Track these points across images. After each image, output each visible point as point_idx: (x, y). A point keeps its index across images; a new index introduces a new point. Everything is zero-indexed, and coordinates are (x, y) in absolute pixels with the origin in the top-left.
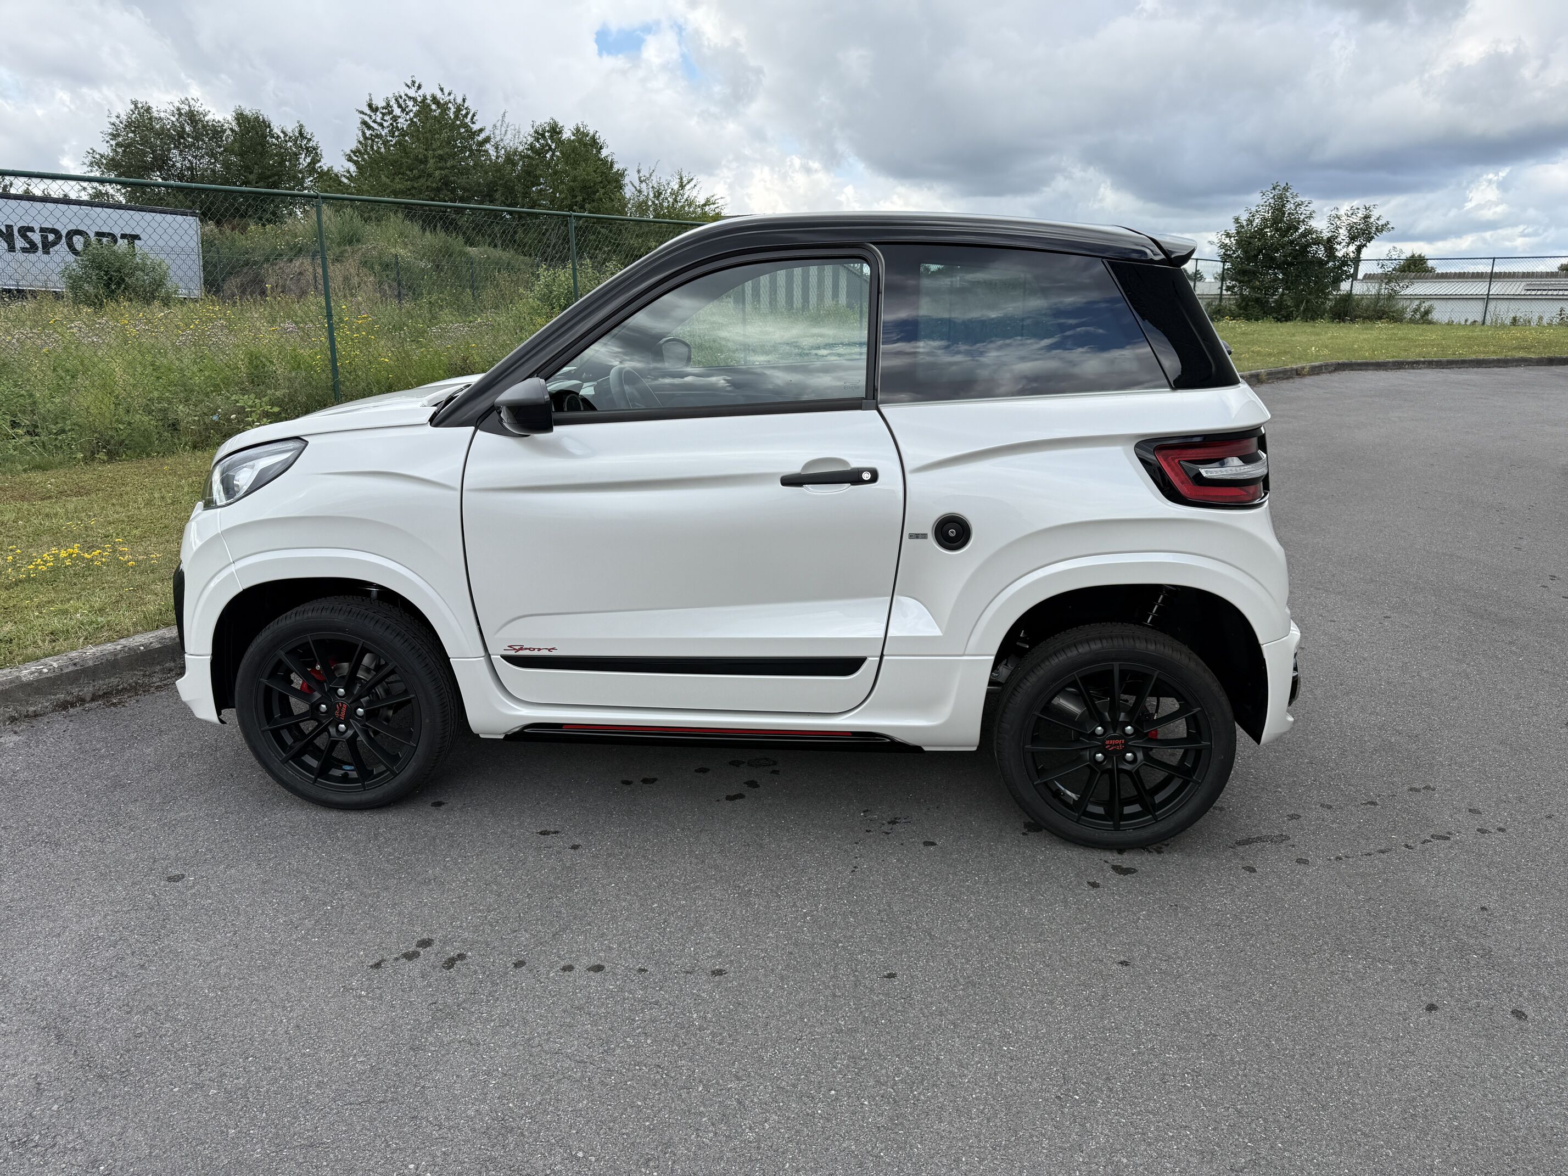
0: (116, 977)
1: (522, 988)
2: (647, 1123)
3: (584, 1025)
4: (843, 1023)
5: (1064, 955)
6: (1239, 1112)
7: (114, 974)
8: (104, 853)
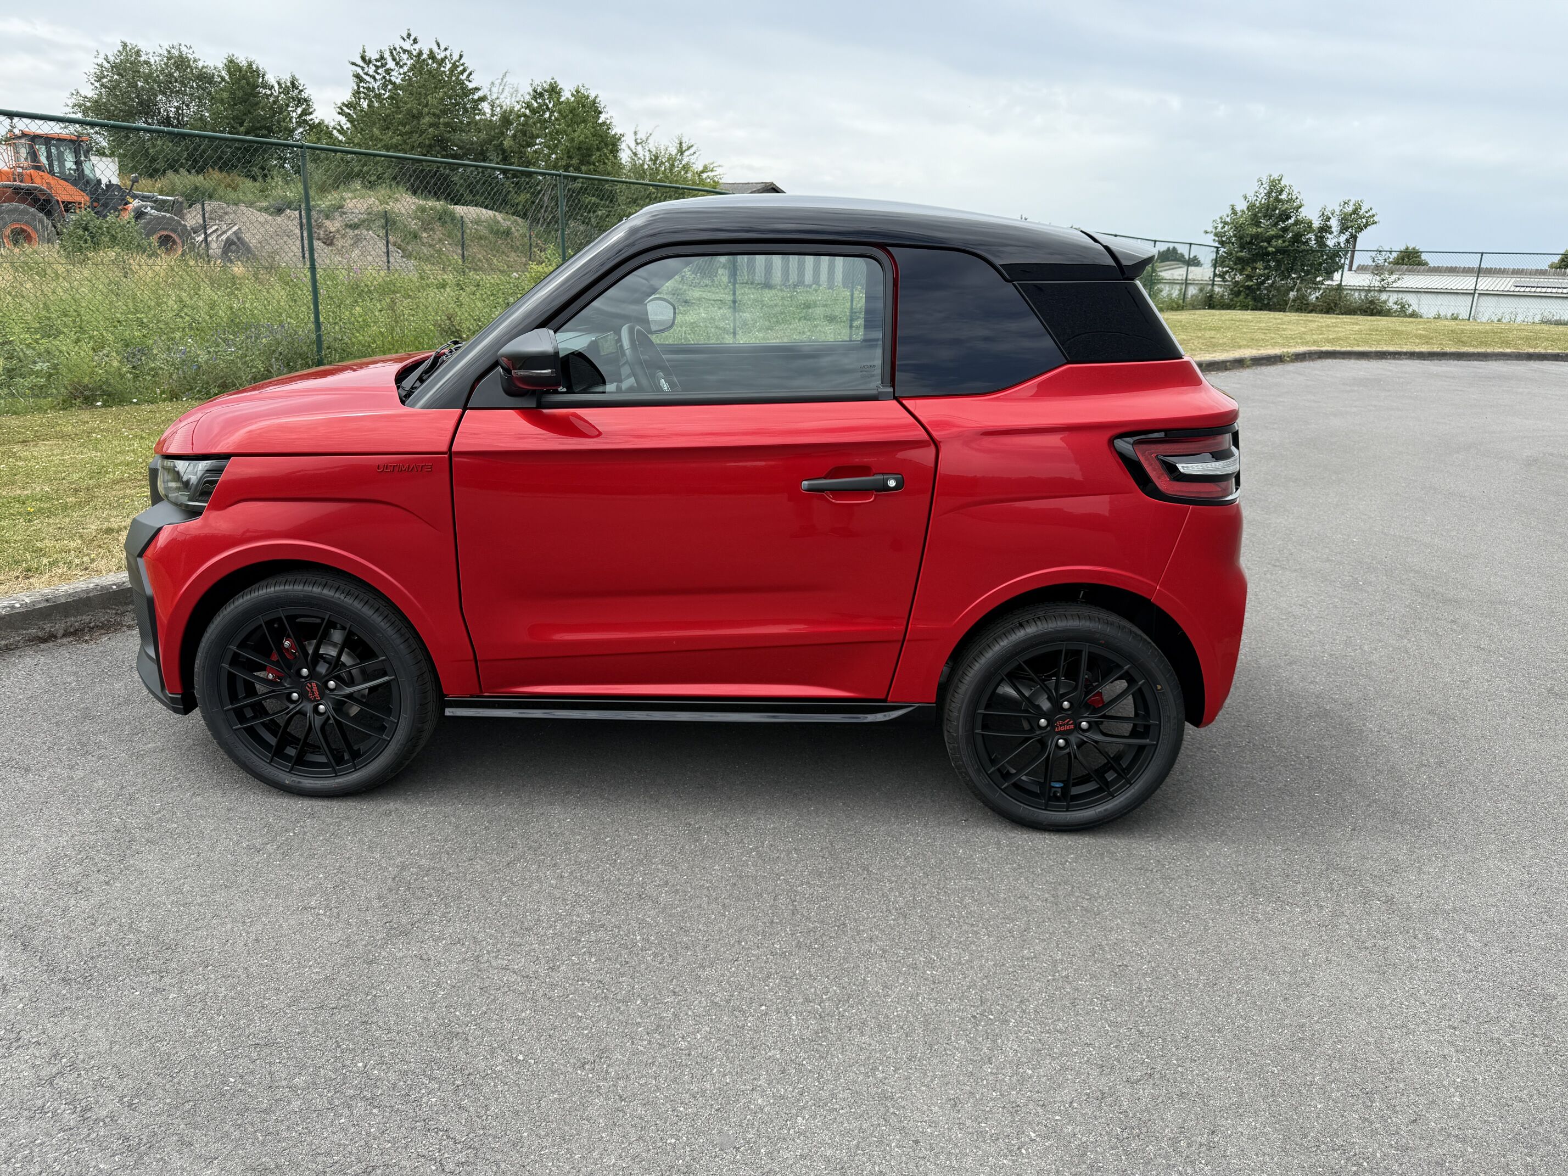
0: (81, 891)
1: (474, 911)
2: (586, 1032)
3: (532, 944)
4: (778, 947)
5: (992, 891)
6: (1140, 1032)
7: (80, 889)
8: (72, 778)
